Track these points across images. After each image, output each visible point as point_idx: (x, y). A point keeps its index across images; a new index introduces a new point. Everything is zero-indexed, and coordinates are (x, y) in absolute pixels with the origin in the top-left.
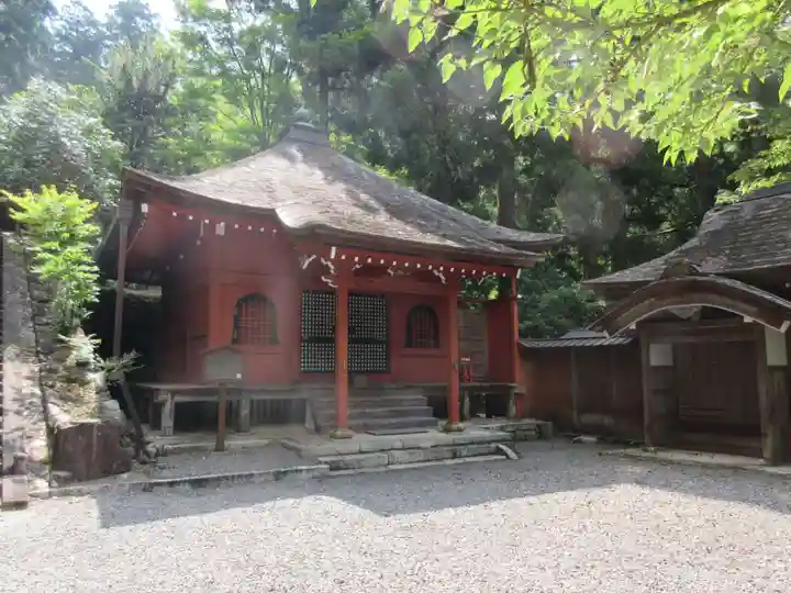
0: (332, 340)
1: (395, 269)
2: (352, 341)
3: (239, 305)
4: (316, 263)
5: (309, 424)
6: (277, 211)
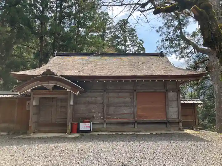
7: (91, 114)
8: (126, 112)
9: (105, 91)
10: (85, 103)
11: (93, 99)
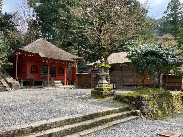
0: (47, 73)
1: (57, 63)
2: (50, 73)
3: (31, 67)
4: (45, 62)
5: (43, 85)
6: (39, 54)
7: (116, 81)
8: (131, 80)
9: (121, 70)
10: (113, 76)
11: (116, 74)
